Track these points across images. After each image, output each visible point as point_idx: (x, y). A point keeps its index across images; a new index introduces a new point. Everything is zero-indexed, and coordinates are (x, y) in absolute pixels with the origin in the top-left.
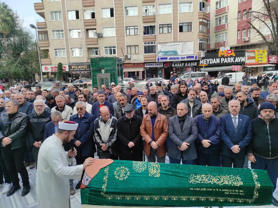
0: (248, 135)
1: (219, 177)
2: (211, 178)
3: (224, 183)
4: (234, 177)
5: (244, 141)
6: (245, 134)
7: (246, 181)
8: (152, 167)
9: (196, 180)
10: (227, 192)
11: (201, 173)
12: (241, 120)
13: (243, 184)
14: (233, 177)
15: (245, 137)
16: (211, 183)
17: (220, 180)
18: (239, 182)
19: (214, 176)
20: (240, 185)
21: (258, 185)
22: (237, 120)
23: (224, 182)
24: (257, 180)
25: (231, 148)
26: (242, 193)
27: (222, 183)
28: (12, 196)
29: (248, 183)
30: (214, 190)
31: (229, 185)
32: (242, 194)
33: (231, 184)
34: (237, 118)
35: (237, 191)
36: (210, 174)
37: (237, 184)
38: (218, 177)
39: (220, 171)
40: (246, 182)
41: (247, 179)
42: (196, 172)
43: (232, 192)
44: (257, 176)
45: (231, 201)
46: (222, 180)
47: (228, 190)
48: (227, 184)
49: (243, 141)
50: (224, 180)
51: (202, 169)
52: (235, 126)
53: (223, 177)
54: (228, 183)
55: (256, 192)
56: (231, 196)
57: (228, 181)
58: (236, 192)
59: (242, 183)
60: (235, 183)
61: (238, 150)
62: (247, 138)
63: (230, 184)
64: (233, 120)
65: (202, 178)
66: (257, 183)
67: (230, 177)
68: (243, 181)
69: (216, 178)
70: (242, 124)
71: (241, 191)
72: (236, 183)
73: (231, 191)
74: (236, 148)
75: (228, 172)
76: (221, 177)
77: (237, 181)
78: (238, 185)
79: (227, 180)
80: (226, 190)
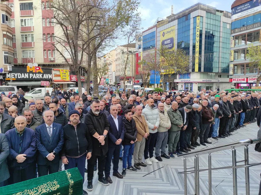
0: (61, 141)
1: (36, 188)
2: (28, 192)
3: (42, 193)
4: (51, 183)
5: (58, 148)
7: (62, 182)
12: (55, 128)
13: (60, 186)
15: (59, 143)
17: (38, 191)
18: (56, 186)
19: (31, 190)
21: (72, 182)
22: (51, 129)
23: (42, 191)
24: (70, 178)
25: (47, 157)
27: (40, 193)
29: (64, 183)
31: (47, 192)
33: (49, 190)
34: (51, 127)
36: (26, 189)
37: (54, 189)
39: (37, 182)
40: (62, 184)
44: (70, 175)
46: (40, 190)
48: (45, 193)
49: (57, 147)
52: (50, 135)
53: (40, 187)
55: (70, 190)
57: (46, 188)
60: (52, 188)
61: (53, 156)
62: (60, 144)
64: (48, 129)
66: (70, 181)
67: (47, 185)
68: (59, 184)
69: (34, 190)
70: (56, 132)
71: (58, 194)
74: (51, 156)
75: (45, 180)
76: (38, 188)
77: (54, 185)
78: (56, 189)
79: (44, 188)
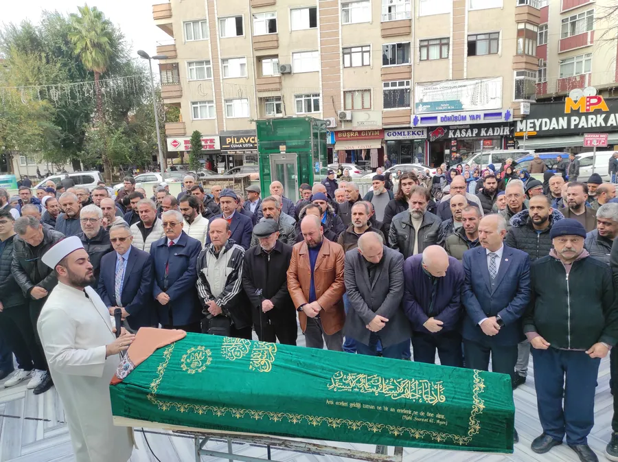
0: (521, 296)
1: (395, 381)
2: (378, 382)
3: (403, 396)
4: (429, 384)
5: (511, 310)
6: (515, 291)
7: (455, 394)
8: (260, 351)
9: (344, 384)
10: (409, 415)
11: (359, 371)
12: (507, 260)
13: (446, 400)
14: (427, 383)
15: (515, 298)
16: (373, 392)
17: (395, 389)
18: (437, 395)
19: (385, 380)
20: (439, 402)
21: (479, 405)
22: (498, 261)
23: (404, 393)
24: (479, 395)
25: (480, 323)
26: (441, 420)
27: (399, 394)
28: (43, 394)
29: (459, 399)
30: (380, 408)
31: (412, 399)
32: (441, 423)
33: (419, 398)
34: (497, 256)
35: (429, 414)
36: (377, 373)
37: (431, 400)
38: (393, 382)
39: (401, 369)
40: (454, 398)
41: (459, 392)
42: (349, 366)
43: (419, 417)
44: (482, 386)
45: (417, 436)
46: (401, 388)
47: (410, 412)
48: (409, 399)
49: (508, 308)
50: (404, 389)
51: (364, 363)
52: (492, 274)
53: (404, 383)
54: (413, 396)
55: (473, 422)
56: (418, 425)
57: (415, 391)
58: (429, 418)
59: (444, 399)
60: (427, 397)
61: (495, 327)
62: (519, 301)
63: (415, 399)
64: (489, 259)
65: (359, 382)
66: (478, 401)
67: (420, 384)
68: (447, 395)
69: (389, 382)
70: (509, 269)
71: (439, 416)
72: (429, 396)
73: (416, 413)
75: (419, 373)
76: (399, 383)
77: (433, 392)
78: (434, 403)
79: (411, 389)
80: (405, 411)
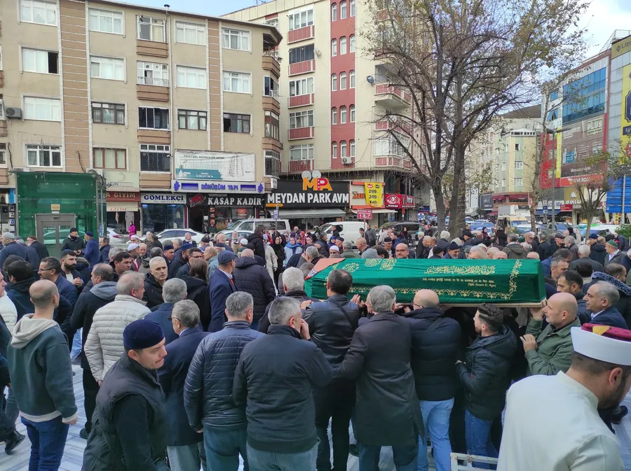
3: (469, 273)
13: (495, 272)
18: (490, 271)
20: (491, 274)
21: (516, 273)
26: (492, 284)
30: (454, 280)
32: (492, 286)
37: (486, 273)
40: (500, 271)
43: (479, 283)
45: (478, 296)
47: (472, 281)
48: (472, 274)
55: (512, 283)
56: (478, 289)
58: (485, 283)
71: (490, 282)
73: (476, 281)
80: (470, 281)
